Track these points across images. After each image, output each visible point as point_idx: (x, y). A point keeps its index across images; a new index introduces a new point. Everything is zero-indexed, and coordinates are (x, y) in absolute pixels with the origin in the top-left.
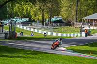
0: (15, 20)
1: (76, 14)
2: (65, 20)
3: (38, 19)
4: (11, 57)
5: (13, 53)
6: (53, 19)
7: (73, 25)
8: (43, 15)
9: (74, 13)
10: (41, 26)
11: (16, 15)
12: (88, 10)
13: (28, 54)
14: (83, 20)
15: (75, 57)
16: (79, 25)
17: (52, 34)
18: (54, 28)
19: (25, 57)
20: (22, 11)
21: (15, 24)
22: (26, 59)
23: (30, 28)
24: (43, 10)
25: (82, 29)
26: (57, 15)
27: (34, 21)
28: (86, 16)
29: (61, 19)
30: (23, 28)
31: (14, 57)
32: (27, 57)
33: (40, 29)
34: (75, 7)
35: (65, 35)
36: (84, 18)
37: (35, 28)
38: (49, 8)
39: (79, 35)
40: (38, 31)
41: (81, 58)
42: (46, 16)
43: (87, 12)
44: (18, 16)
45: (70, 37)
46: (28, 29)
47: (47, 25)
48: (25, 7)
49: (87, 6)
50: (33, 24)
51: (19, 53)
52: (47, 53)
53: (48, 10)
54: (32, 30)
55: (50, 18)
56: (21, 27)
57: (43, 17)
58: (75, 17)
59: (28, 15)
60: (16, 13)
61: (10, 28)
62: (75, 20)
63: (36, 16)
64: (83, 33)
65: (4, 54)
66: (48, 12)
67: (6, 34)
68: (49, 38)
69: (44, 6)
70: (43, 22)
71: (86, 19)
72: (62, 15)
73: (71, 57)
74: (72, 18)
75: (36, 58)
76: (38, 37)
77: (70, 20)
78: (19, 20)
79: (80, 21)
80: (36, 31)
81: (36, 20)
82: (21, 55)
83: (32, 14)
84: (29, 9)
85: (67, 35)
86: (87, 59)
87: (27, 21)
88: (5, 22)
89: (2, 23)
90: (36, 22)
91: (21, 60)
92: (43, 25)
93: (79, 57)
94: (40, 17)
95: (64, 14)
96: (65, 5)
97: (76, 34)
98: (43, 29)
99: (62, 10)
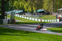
0: (14, 11)
1: (53, 7)
2: (46, 11)
3: (29, 11)
4: (12, 35)
5: (13, 33)
6: (39, 11)
7: (51, 14)
8: (32, 8)
9: (52, 6)
10: (31, 15)
11: (15, 8)
12: (61, 4)
13: (23, 33)
14: (58, 11)
15: (53, 35)
16: (55, 14)
17: (38, 20)
18: (39, 17)
19: (21, 35)
20: (19, 5)
21: (14, 14)
22: (22, 36)
23: (24, 17)
24: (32, 5)
25: (57, 17)
26: (41, 8)
27: (26, 12)
28: (60, 8)
29: (43, 10)
30: (19, 16)
31: (14, 35)
32: (22, 35)
33: (30, 17)
34: (53, 3)
35: (46, 21)
36: (58, 10)
37: (27, 17)
38: (36, 4)
39: (55, 20)
40: (29, 18)
41: (57, 36)
42: (34, 9)
43: (60, 6)
44: (16, 9)
45: (50, 22)
46: (23, 17)
47: (34, 14)
48: (20, 3)
49: (60, 2)
50: (26, 14)
51: (17, 33)
52: (35, 33)
53: (35, 5)
54: (25, 18)
55: (37, 10)
56: (18, 16)
57: (32, 9)
58: (52, 9)
59: (22, 8)
60: (15, 7)
61: (11, 16)
62: (53, 11)
63: (27, 9)
64: (57, 19)
65: (8, 34)
66: (35, 6)
67: (9, 20)
68: (36, 23)
69: (32, 2)
70: (32, 12)
71: (60, 10)
72: (44, 8)
73: (50, 35)
74: (51, 10)
75: (28, 36)
76: (29, 22)
77: (49, 11)
78: (17, 12)
79: (56, 12)
80: (28, 18)
81: (28, 11)
82: (18, 34)
83: (25, 7)
84: (23, 4)
85: (47, 21)
86: (61, 36)
87: (22, 12)
88: (8, 13)
89: (6, 13)
90: (28, 12)
91: (19, 37)
92: (32, 14)
93: (55, 35)
94: (30, 10)
95: (45, 7)
96: (46, 1)
97: (53, 20)
98: (32, 17)
99: (44, 5)
